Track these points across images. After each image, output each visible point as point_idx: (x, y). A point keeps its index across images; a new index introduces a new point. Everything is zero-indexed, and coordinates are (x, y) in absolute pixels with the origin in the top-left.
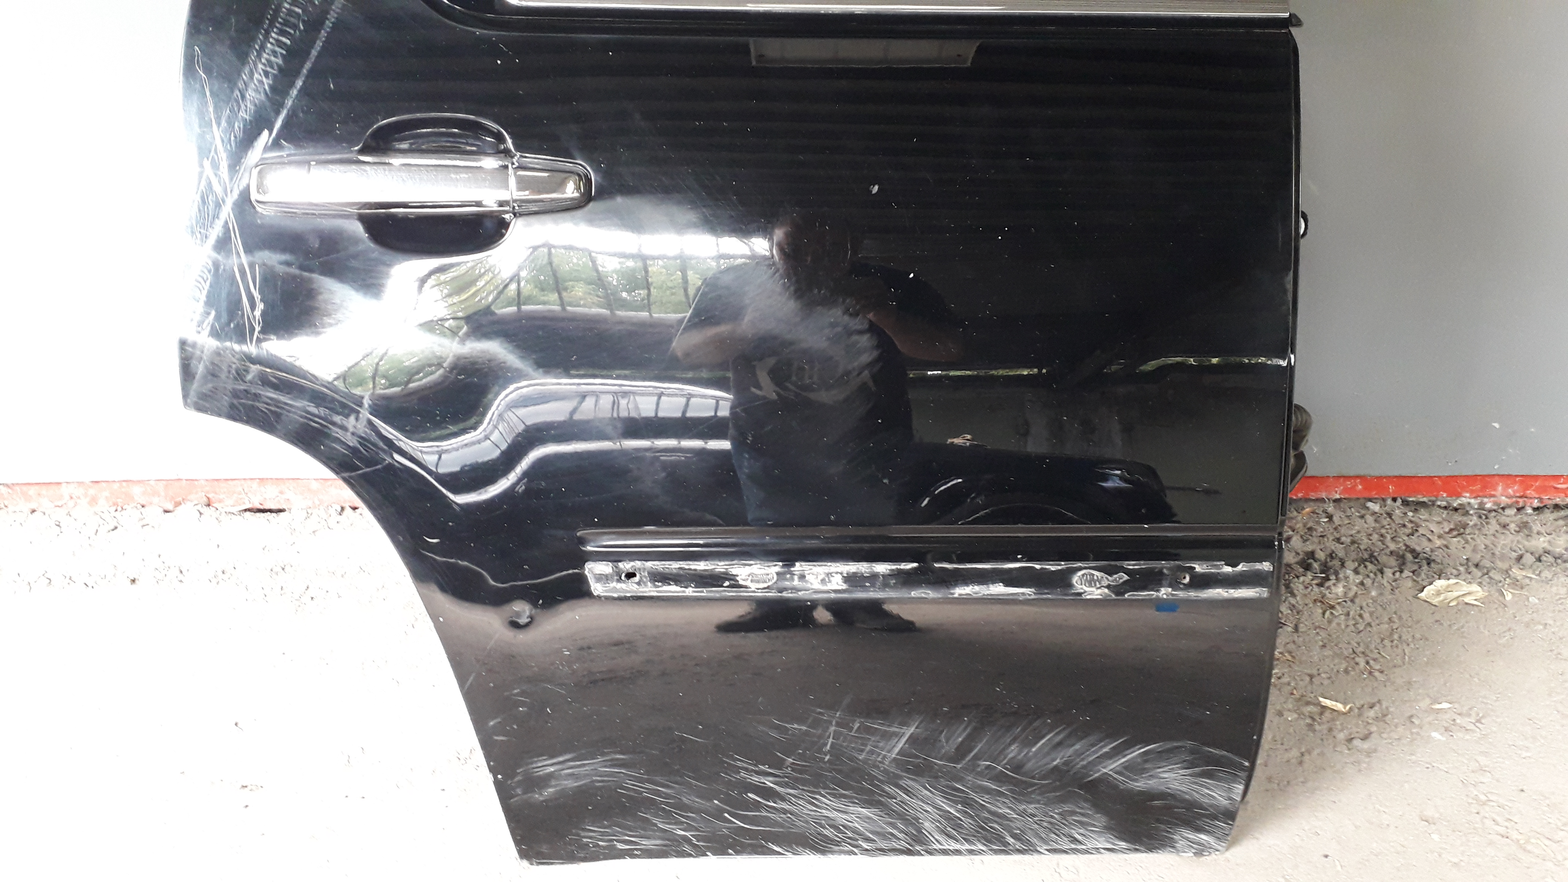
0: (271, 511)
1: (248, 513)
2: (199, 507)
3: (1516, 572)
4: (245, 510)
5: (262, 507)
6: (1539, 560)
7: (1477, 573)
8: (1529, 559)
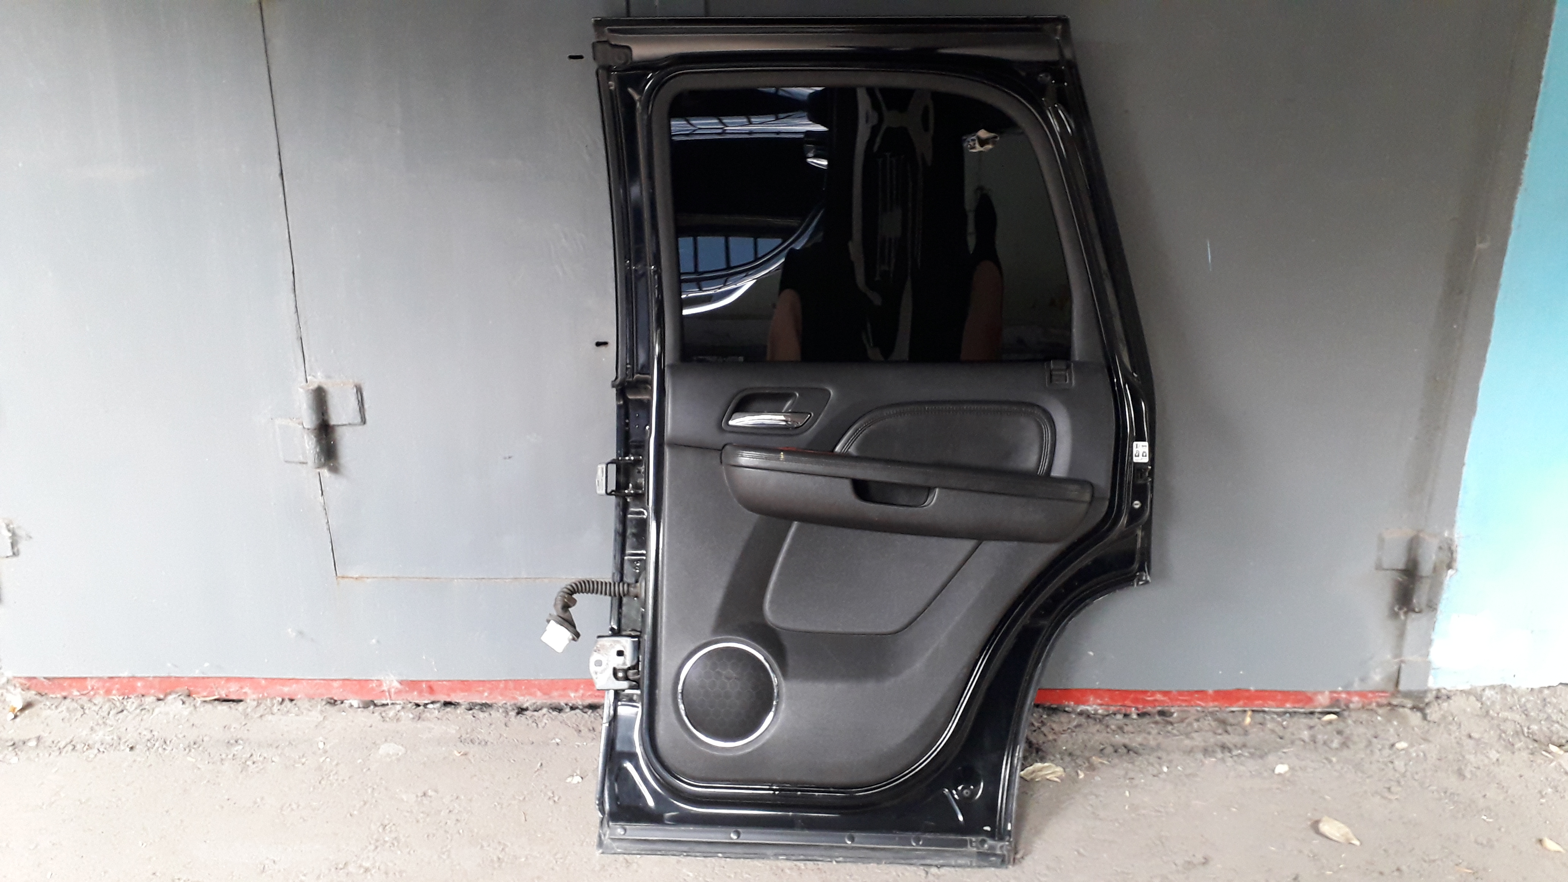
0: (233, 701)
1: (216, 702)
2: (182, 697)
3: (1095, 760)
4: (215, 700)
5: (227, 698)
6: (1116, 751)
7: (1067, 759)
8: (1109, 750)
